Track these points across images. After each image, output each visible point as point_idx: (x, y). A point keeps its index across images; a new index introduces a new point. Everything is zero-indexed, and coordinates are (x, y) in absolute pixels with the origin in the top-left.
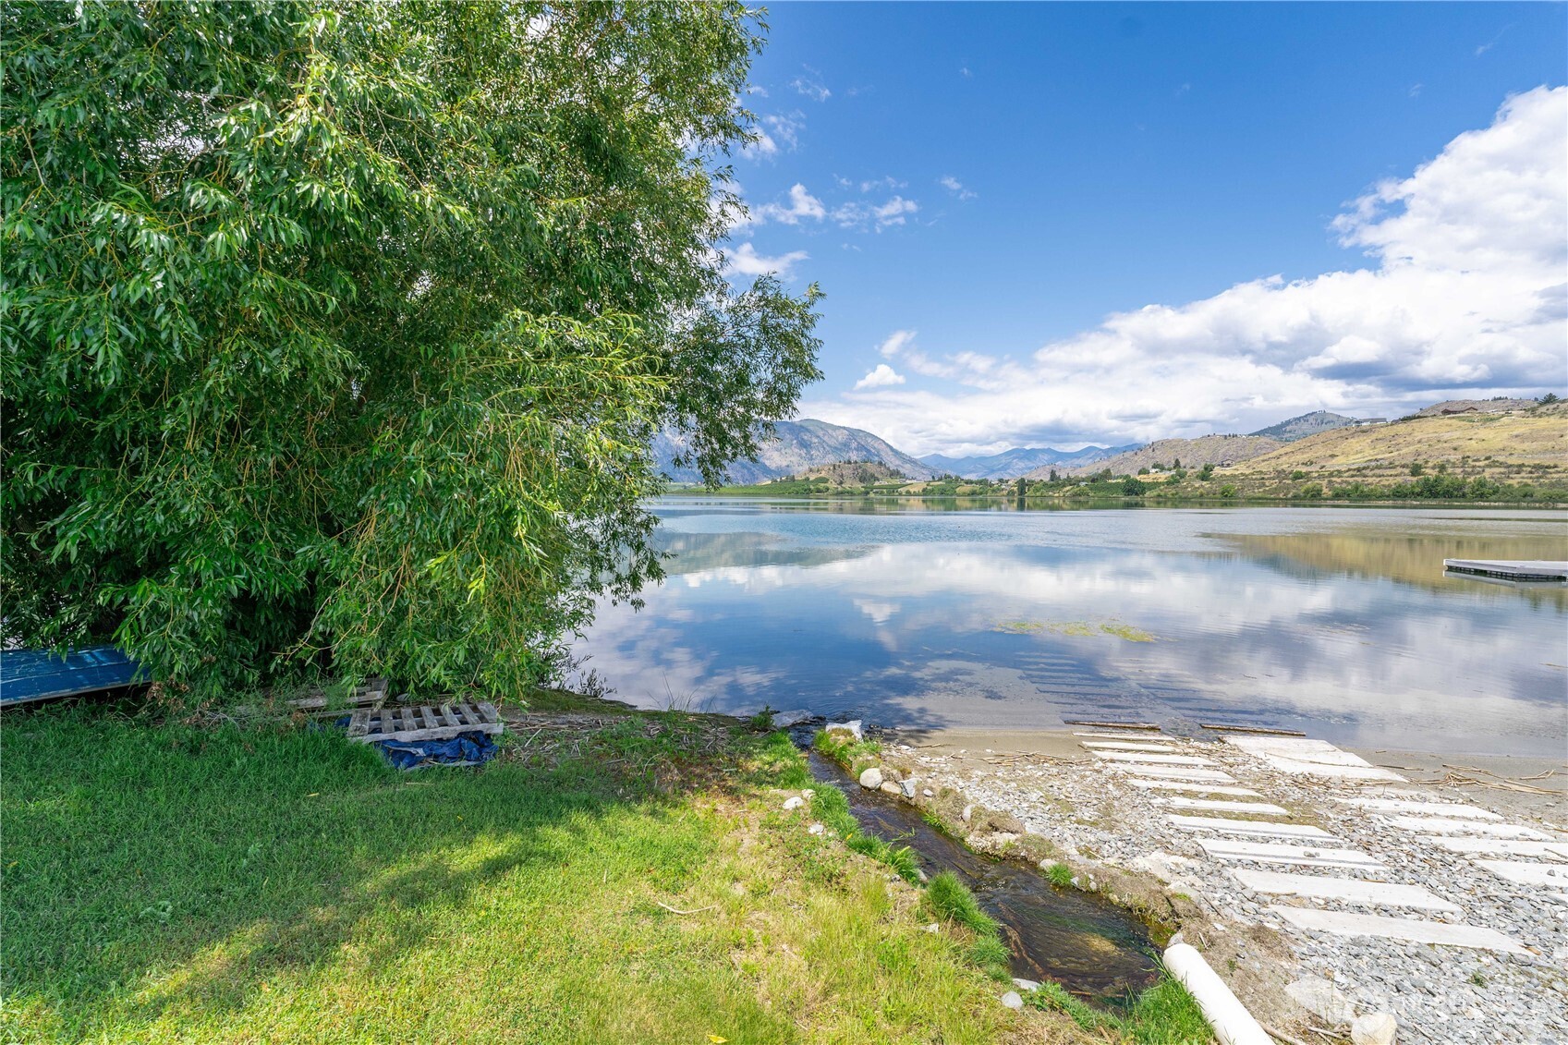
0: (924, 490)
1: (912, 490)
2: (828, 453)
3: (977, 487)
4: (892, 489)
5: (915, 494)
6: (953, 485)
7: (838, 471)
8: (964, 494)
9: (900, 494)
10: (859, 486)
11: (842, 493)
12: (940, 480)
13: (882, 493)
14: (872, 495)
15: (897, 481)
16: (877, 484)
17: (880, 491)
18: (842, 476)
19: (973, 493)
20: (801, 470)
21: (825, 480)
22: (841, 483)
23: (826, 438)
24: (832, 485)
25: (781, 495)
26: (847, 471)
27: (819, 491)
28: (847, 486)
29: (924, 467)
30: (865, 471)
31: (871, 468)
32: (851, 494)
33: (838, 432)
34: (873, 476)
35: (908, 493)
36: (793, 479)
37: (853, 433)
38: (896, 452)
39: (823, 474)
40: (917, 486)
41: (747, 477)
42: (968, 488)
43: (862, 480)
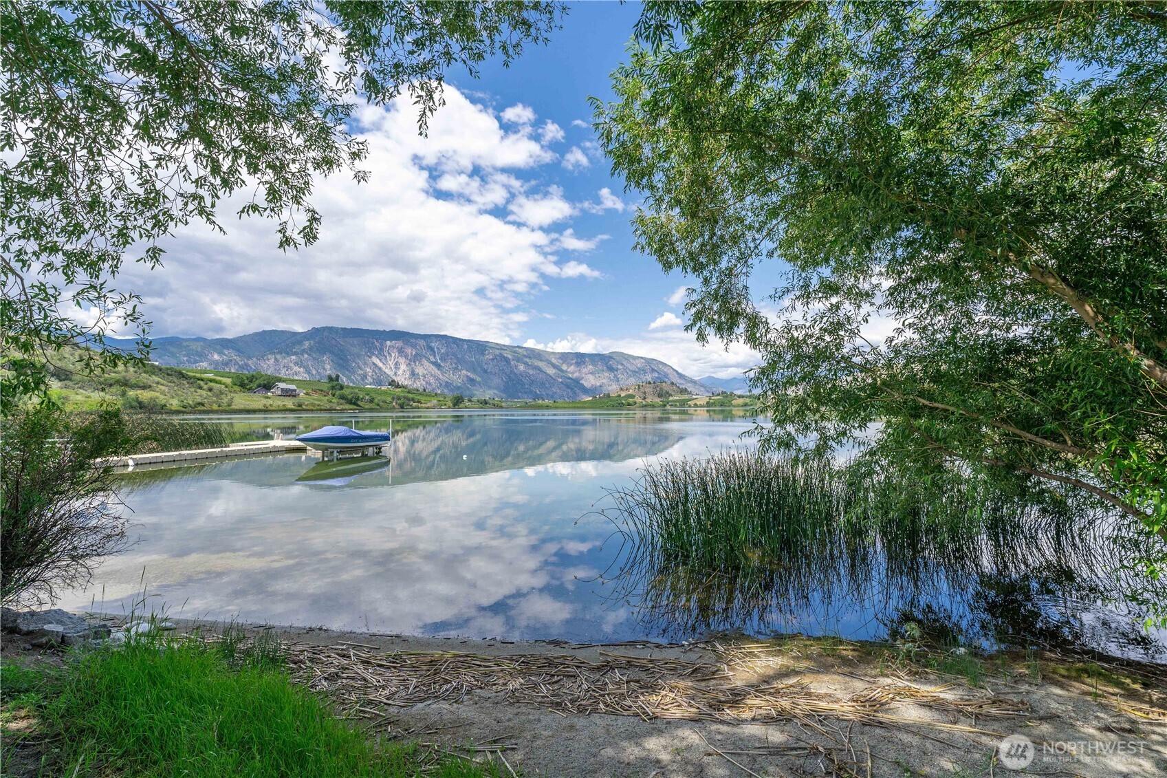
0: (708, 403)
1: (698, 403)
2: (630, 376)
3: (748, 400)
4: (683, 403)
5: (701, 406)
6: (729, 399)
7: (642, 389)
8: (738, 406)
9: (690, 406)
10: (658, 400)
11: (646, 406)
12: (718, 395)
13: (676, 406)
14: (668, 407)
15: (686, 397)
16: (671, 399)
17: (674, 403)
18: (645, 393)
19: (746, 405)
20: (613, 389)
21: (632, 396)
22: (645, 398)
23: (628, 365)
24: (638, 400)
25: (601, 408)
26: (649, 390)
27: (629, 404)
28: (649, 400)
29: (702, 386)
30: (661, 389)
31: (666, 387)
32: (653, 406)
33: (637, 361)
34: (667, 393)
35: (696, 405)
36: (609, 396)
37: (649, 361)
38: (681, 376)
39: (631, 392)
40: (703, 400)
41: (570, 394)
42: (741, 401)
43: (660, 396)
